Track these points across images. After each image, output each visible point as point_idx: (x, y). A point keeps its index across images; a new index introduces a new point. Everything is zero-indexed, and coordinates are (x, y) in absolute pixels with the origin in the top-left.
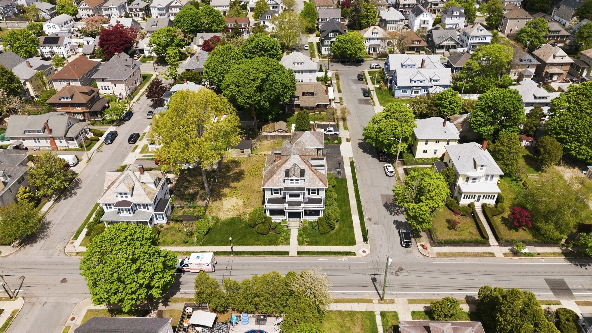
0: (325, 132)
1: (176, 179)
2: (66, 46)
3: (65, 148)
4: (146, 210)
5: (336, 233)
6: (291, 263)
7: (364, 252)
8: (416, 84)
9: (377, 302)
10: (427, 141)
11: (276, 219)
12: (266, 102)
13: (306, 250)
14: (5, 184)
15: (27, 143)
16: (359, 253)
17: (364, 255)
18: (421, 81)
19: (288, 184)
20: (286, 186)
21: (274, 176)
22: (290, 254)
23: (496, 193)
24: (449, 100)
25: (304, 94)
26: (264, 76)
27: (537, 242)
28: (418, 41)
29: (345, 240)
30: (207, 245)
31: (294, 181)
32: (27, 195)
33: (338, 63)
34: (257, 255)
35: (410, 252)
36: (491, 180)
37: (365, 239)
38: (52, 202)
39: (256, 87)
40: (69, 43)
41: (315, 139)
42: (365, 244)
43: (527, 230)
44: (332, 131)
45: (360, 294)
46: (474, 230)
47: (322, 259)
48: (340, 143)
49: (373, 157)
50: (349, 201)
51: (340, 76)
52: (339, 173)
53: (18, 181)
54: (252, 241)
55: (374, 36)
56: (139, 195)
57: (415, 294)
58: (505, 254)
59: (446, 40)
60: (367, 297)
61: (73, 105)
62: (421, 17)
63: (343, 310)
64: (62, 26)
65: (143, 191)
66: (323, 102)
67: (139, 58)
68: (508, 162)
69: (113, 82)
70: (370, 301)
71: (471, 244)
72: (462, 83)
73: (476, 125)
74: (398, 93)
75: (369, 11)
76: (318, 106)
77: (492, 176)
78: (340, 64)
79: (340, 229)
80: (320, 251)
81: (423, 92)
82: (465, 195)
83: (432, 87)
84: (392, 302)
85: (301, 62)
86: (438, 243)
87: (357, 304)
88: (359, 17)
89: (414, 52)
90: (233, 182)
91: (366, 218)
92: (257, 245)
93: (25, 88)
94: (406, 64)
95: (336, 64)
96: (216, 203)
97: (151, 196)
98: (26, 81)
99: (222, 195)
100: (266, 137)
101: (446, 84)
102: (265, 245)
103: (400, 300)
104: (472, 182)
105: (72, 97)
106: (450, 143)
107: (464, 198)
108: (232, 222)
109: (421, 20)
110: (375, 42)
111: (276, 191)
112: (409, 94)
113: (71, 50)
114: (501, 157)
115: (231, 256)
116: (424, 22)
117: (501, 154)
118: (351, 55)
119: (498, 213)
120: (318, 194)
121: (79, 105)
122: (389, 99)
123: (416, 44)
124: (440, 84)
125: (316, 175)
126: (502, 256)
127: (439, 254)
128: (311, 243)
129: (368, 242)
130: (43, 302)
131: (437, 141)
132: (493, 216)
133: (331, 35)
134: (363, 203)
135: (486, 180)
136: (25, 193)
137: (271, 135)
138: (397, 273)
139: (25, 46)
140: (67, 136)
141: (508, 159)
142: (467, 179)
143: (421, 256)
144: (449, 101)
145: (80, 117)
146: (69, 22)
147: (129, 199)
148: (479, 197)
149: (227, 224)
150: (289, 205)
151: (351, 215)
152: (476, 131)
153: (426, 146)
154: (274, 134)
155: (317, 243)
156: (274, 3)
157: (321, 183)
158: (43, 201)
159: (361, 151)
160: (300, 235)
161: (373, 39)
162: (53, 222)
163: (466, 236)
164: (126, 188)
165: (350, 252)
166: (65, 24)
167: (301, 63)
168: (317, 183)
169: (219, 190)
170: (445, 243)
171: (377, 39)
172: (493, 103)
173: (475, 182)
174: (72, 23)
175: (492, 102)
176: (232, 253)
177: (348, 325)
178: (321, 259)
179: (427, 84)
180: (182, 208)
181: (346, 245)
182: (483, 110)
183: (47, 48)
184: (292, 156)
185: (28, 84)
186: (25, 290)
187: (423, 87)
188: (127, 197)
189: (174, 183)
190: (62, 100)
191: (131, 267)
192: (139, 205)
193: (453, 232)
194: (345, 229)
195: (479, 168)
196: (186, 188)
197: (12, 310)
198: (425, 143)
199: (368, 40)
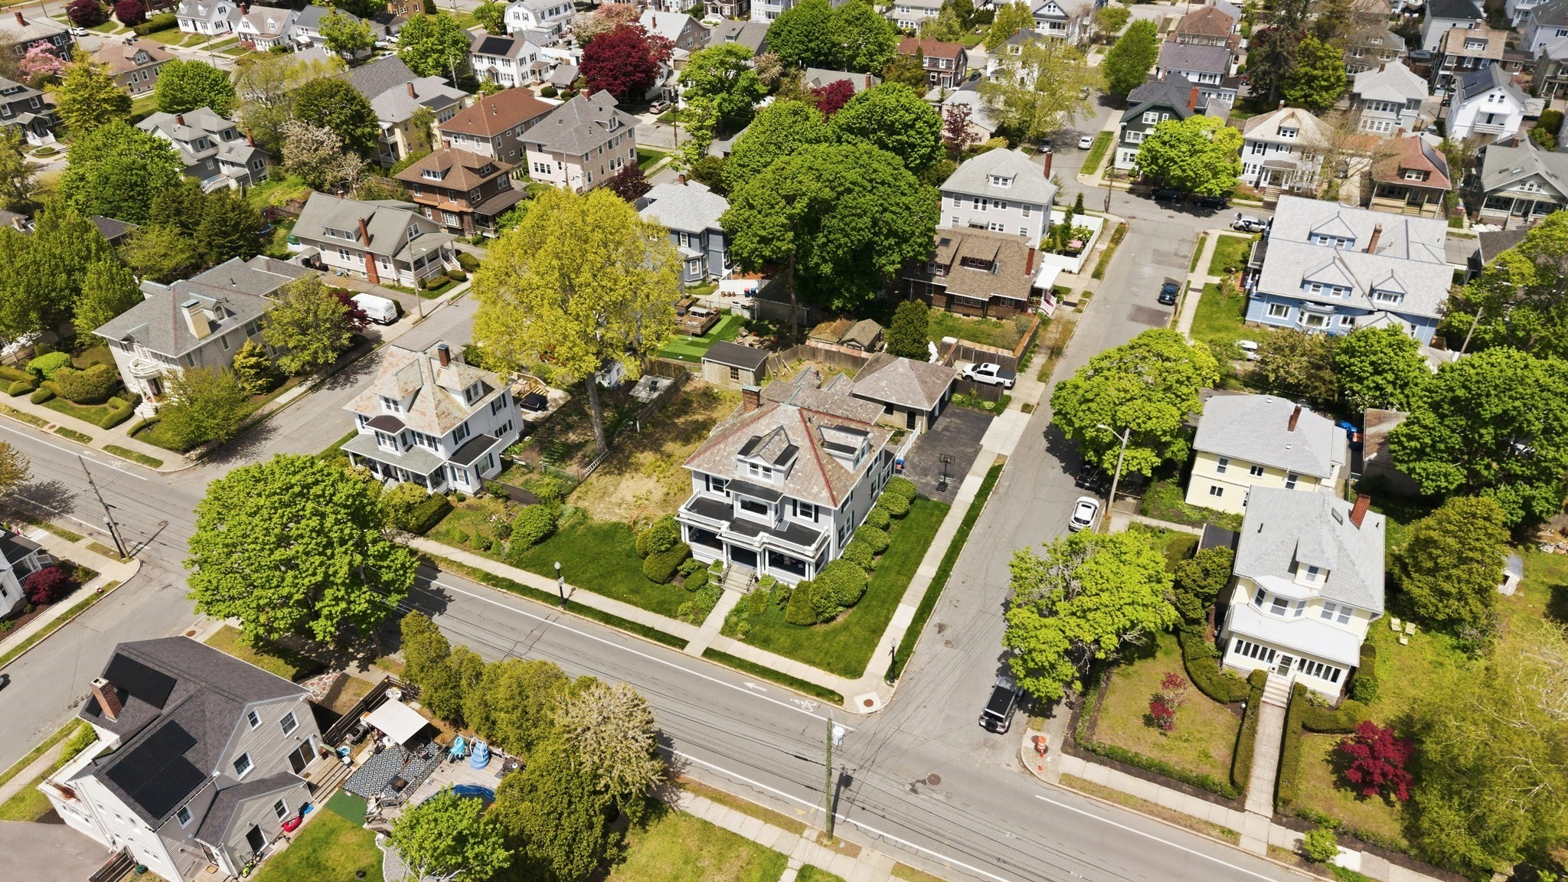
0: (973, 374)
1: (562, 402)
2: (522, 61)
3: (391, 283)
4: (431, 450)
5: (826, 634)
6: (676, 671)
7: (869, 703)
8: (1318, 296)
9: (814, 837)
10: (1224, 461)
11: (703, 553)
12: (825, 261)
13: (729, 652)
14: (214, 326)
15: (329, 257)
16: (855, 704)
17: (866, 710)
18: (1338, 289)
19: (744, 473)
20: (737, 478)
21: (722, 446)
22: (688, 649)
23: (1345, 665)
24: (1374, 358)
25: (965, 261)
26: (827, 193)
27: (1404, 852)
28: (1419, 172)
29: (838, 658)
30: (524, 568)
31: (760, 470)
32: (253, 360)
33: (1147, 197)
34: (613, 624)
35: (993, 747)
36: (1343, 620)
37: (892, 674)
38: (304, 388)
39: (790, 217)
40: (533, 57)
41: (916, 382)
42: (884, 684)
43: (1398, 806)
44: (991, 374)
45: (786, 802)
46: (1221, 751)
47: (753, 684)
48: (998, 410)
49: (1065, 470)
50: (918, 564)
51: (1128, 236)
52: (943, 487)
53: (246, 325)
54: (622, 588)
55: (1281, 139)
56: (423, 414)
57: (927, 858)
58: (1273, 850)
59: (1523, 182)
60: (797, 815)
61: (443, 191)
62: (1483, 103)
63: (717, 824)
64: (543, 17)
65: (433, 405)
66: (1009, 292)
67: (661, 111)
68: (1447, 587)
69: (557, 156)
70: (795, 827)
71: (1185, 786)
72: (1470, 318)
73: (1405, 448)
74: (1259, 313)
75: (1318, 64)
76: (995, 301)
77: (1347, 611)
78: (1152, 202)
79: (846, 627)
80: (760, 663)
81: (1340, 325)
82: (1240, 642)
83: (1371, 312)
84: (853, 851)
85: (1006, 175)
86: (1086, 749)
87: (760, 822)
88: (1282, 77)
89: (1401, 203)
90: (674, 440)
91: (934, 619)
92: (629, 602)
93: (391, 140)
94: (1323, 231)
95: (1141, 199)
96: (608, 480)
97: (446, 422)
98: (395, 125)
99: (628, 465)
100: (814, 353)
101: (1422, 313)
102: (645, 608)
103: (877, 855)
104: (1273, 610)
105: (445, 174)
106: (1299, 484)
107: (1237, 650)
108: (612, 532)
109: (1479, 113)
110: (1283, 156)
111: (719, 484)
112: (1291, 319)
113: (533, 72)
114: (1429, 564)
115: (560, 608)
116: (1490, 117)
117: (1430, 556)
118: (1181, 180)
119: (1327, 726)
120: (816, 520)
121: (456, 194)
122: (1228, 323)
123: (1412, 180)
124: (1402, 310)
125: (822, 469)
126: (1262, 850)
127: (1068, 779)
128: (750, 638)
129: (897, 682)
130: (167, 582)
131: (1257, 470)
132: (1307, 728)
133: (1150, 117)
134: (952, 582)
135: (1326, 615)
136: (252, 355)
137: (827, 351)
138: (919, 786)
139: (438, 51)
140: (398, 257)
141: (1448, 578)
142: (1261, 595)
143: (1015, 767)
144: (1372, 363)
145: (453, 222)
146: (562, 9)
147: (401, 415)
148: (1287, 661)
149: (596, 534)
150: (732, 528)
151: (897, 600)
152: (1403, 468)
153: (1220, 476)
154: (835, 348)
155: (765, 643)
156: (1058, 13)
157: (825, 493)
158: (288, 383)
159: (1045, 444)
160: (738, 611)
161: (1278, 147)
162: (280, 431)
163: (1180, 757)
164: (396, 389)
165: (832, 693)
166: (551, 13)
167: (1005, 180)
168: (815, 489)
169: (631, 452)
170: (1106, 755)
171: (1291, 148)
172: (1469, 390)
173: (1282, 613)
174: (569, 12)
175: (1465, 387)
176: (564, 602)
177: (705, 863)
178: (750, 685)
179: (1356, 300)
180: (530, 469)
181: (832, 671)
182: (1435, 407)
183: (485, 60)
184: (783, 407)
185: (397, 131)
186: (153, 549)
187: (1339, 309)
188: (397, 409)
189: (551, 410)
190: (426, 177)
191: (272, 552)
192: (420, 435)
193: (1154, 733)
194: (856, 630)
195: (1302, 573)
196: (570, 427)
197: (110, 580)
198: (1217, 464)
199: (1259, 146)
